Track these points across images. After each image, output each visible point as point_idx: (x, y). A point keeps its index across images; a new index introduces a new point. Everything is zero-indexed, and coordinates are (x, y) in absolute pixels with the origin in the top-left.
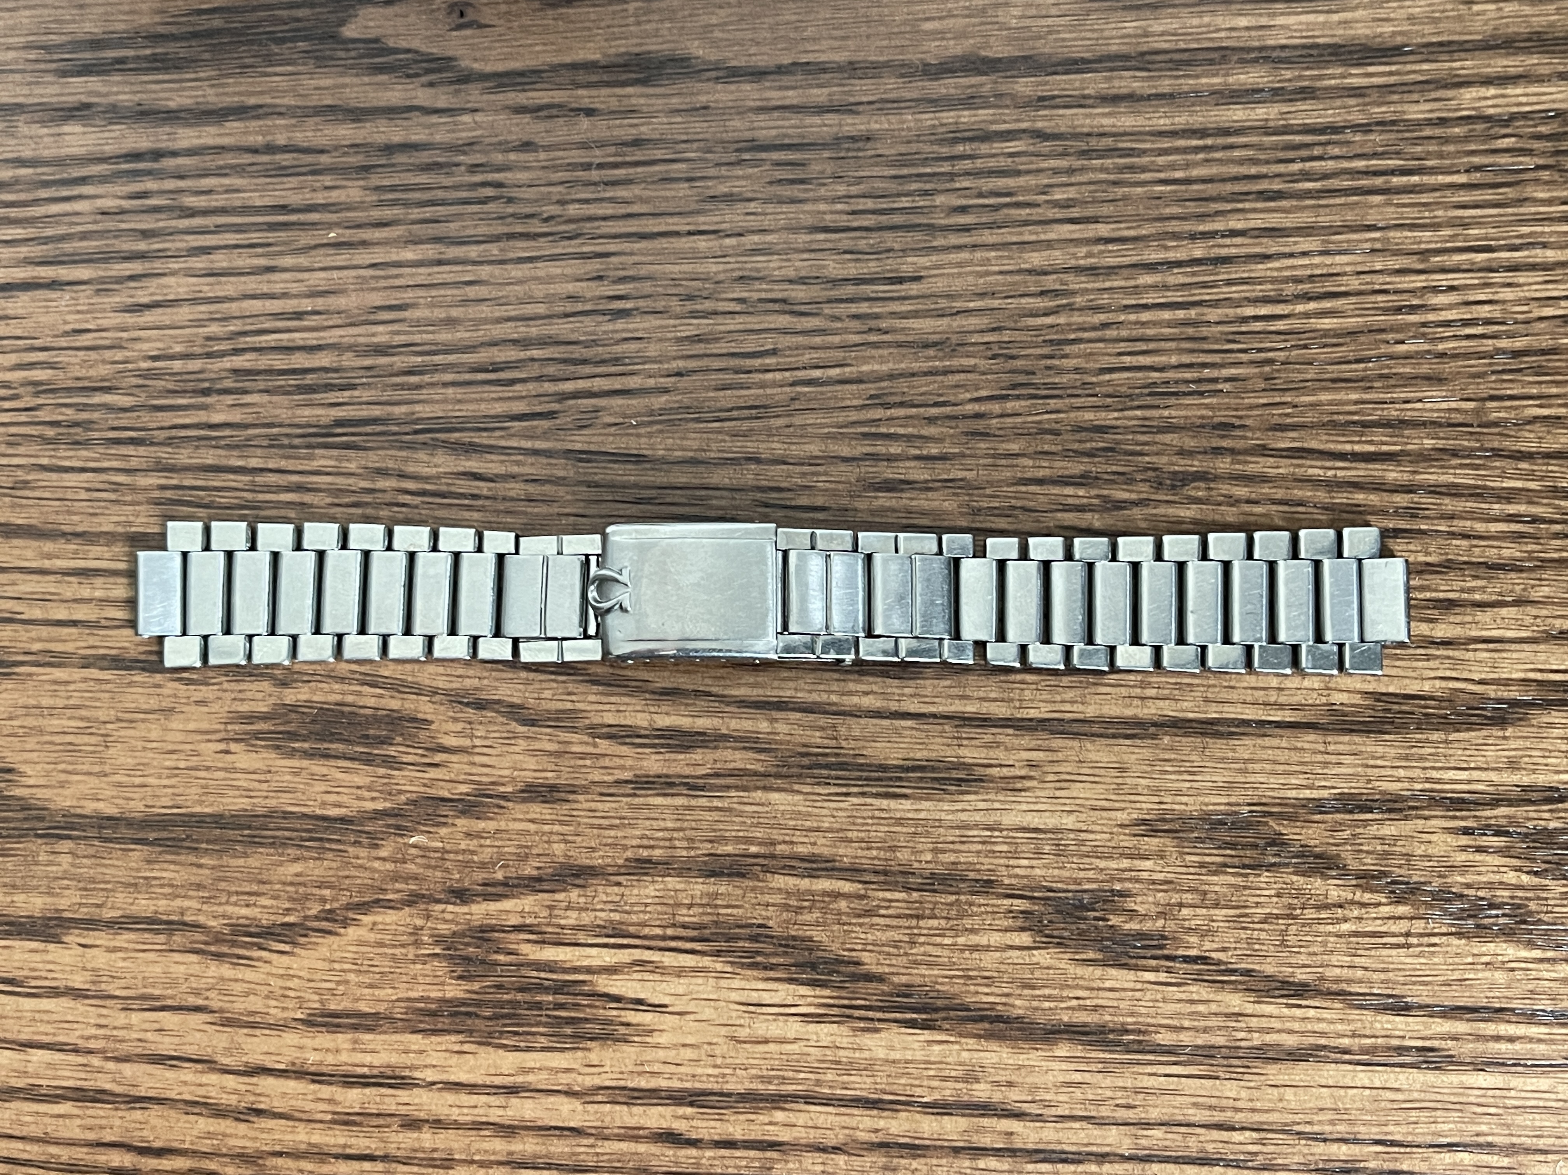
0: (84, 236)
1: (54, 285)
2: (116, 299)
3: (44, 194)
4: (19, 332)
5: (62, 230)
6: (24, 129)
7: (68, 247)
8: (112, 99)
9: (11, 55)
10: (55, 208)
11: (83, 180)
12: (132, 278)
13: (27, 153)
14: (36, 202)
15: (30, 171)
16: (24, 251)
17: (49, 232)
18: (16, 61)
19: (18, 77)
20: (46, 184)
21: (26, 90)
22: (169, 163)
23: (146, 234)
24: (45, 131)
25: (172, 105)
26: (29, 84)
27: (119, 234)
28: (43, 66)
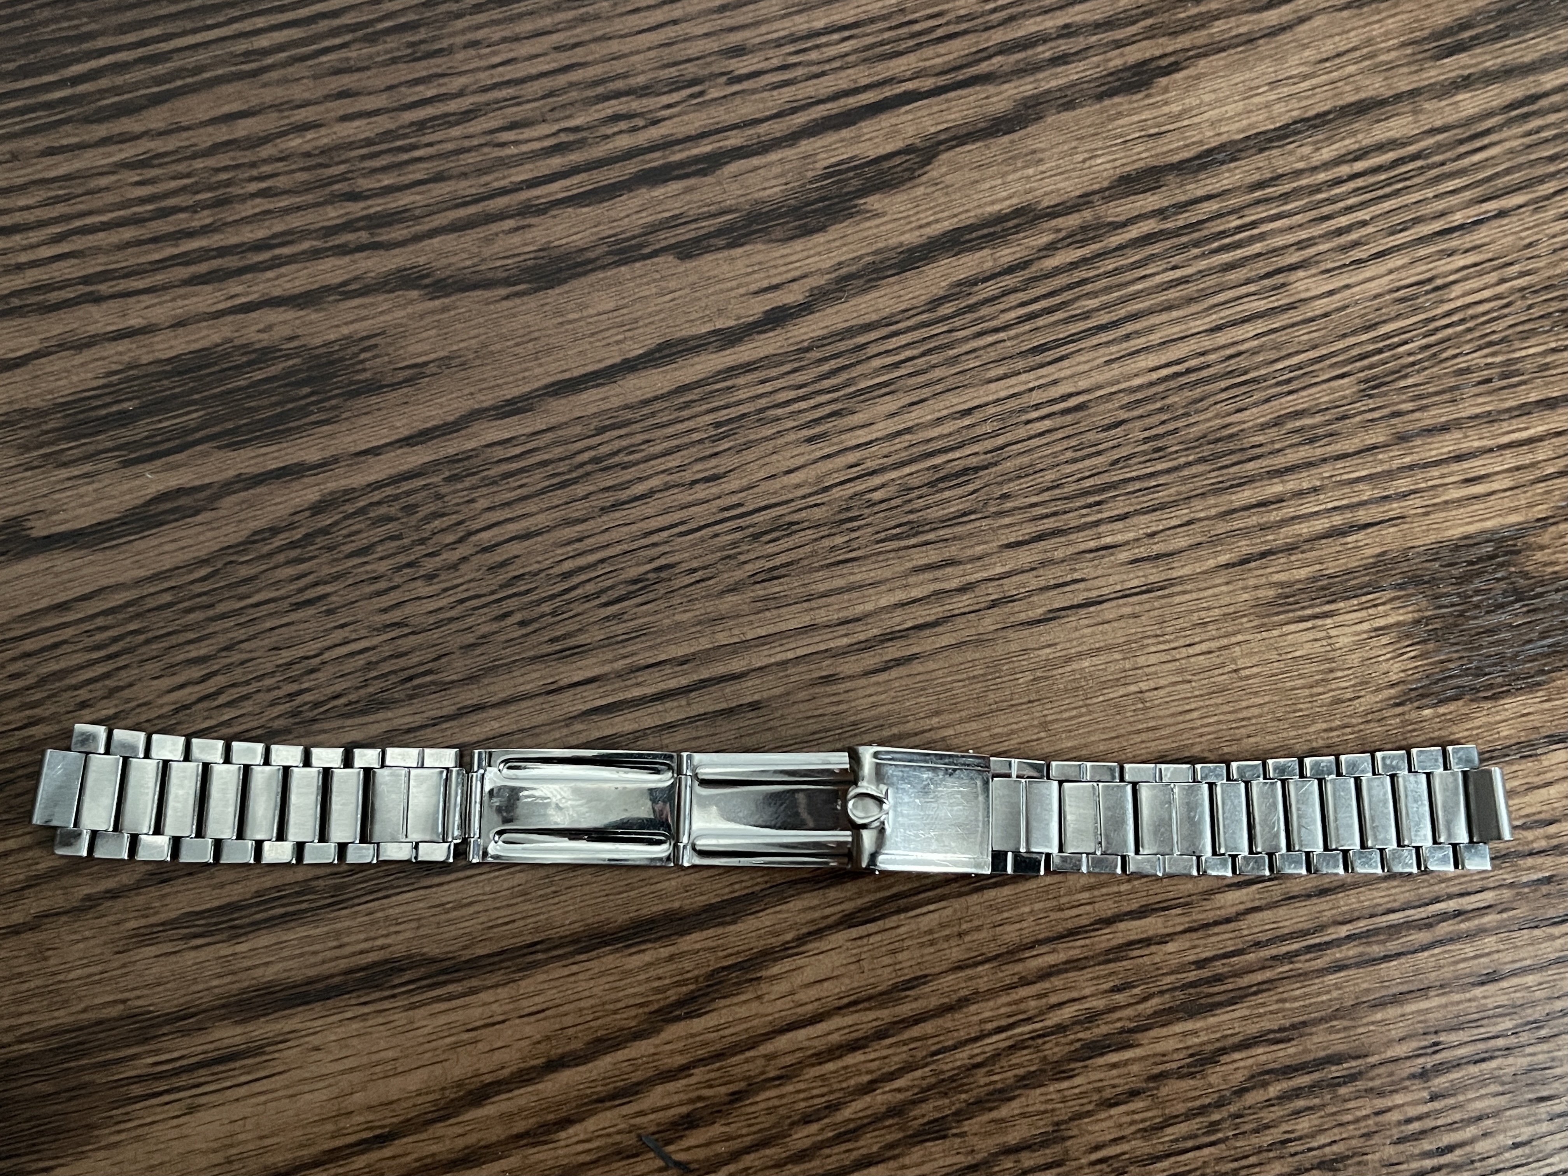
0: (1508, 171)
1: (1502, 214)
2: (1551, 213)
3: (1463, 149)
4: (1490, 255)
5: (1489, 172)
6: (1427, 106)
7: (1501, 182)
8: (1481, 67)
9: (1393, 54)
10: (1477, 158)
11: (1487, 132)
12: (1556, 193)
13: (1438, 123)
14: (1460, 157)
15: (1445, 135)
16: (1467, 195)
17: (1481, 176)
18: (1398, 58)
19: (1405, 70)
20: (1461, 142)
21: (1415, 78)
22: (1544, 103)
23: (1552, 159)
24: (1444, 103)
25: (1527, 59)
26: (1416, 72)
27: (1532, 164)
28: (1420, 56)
